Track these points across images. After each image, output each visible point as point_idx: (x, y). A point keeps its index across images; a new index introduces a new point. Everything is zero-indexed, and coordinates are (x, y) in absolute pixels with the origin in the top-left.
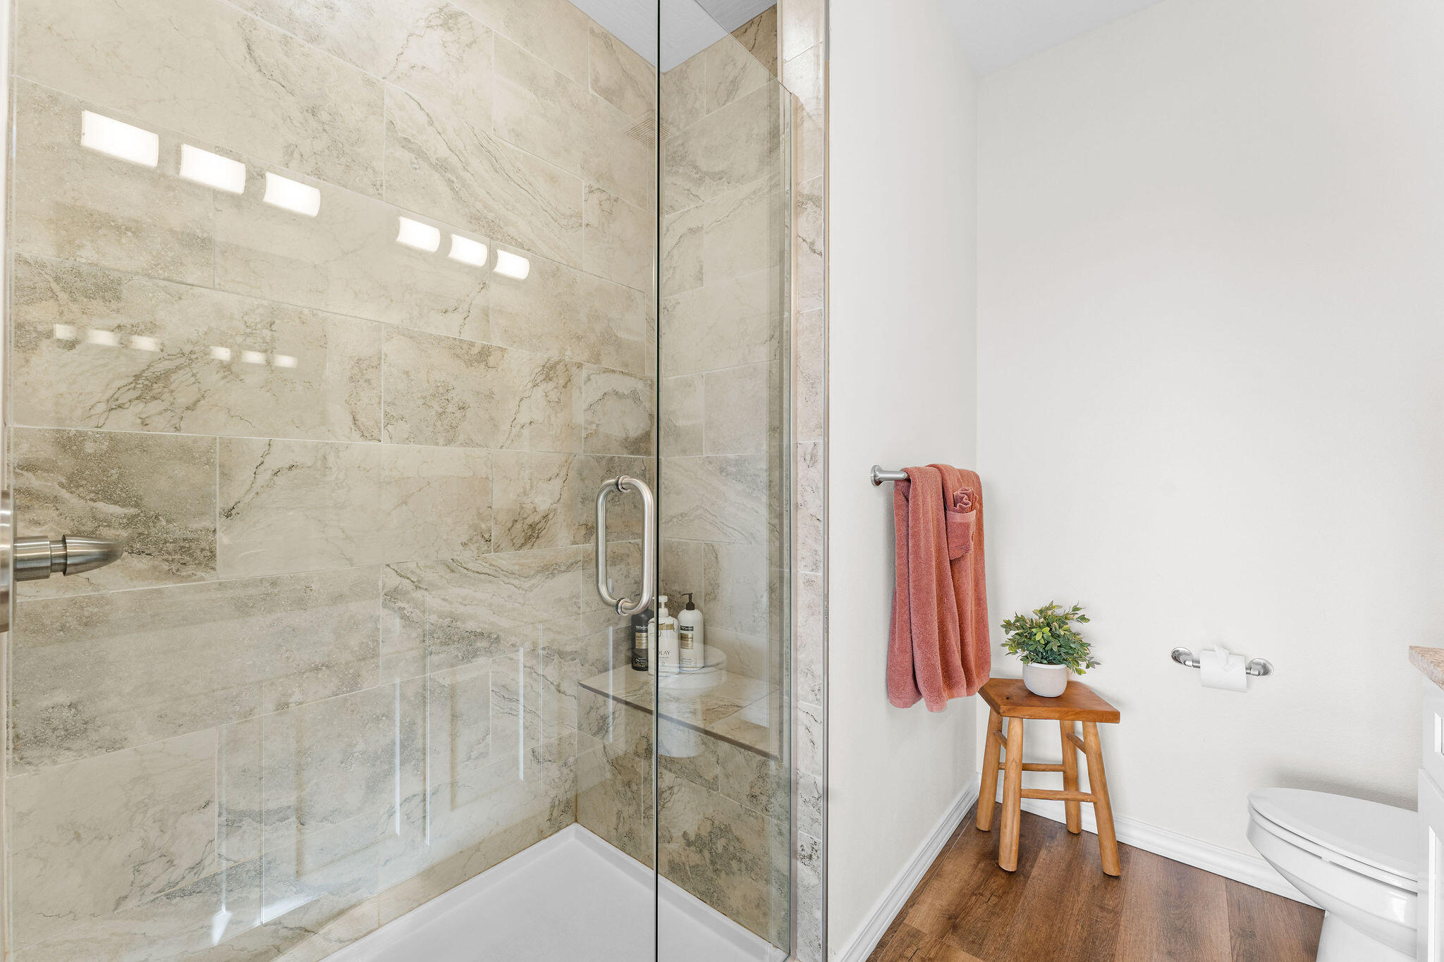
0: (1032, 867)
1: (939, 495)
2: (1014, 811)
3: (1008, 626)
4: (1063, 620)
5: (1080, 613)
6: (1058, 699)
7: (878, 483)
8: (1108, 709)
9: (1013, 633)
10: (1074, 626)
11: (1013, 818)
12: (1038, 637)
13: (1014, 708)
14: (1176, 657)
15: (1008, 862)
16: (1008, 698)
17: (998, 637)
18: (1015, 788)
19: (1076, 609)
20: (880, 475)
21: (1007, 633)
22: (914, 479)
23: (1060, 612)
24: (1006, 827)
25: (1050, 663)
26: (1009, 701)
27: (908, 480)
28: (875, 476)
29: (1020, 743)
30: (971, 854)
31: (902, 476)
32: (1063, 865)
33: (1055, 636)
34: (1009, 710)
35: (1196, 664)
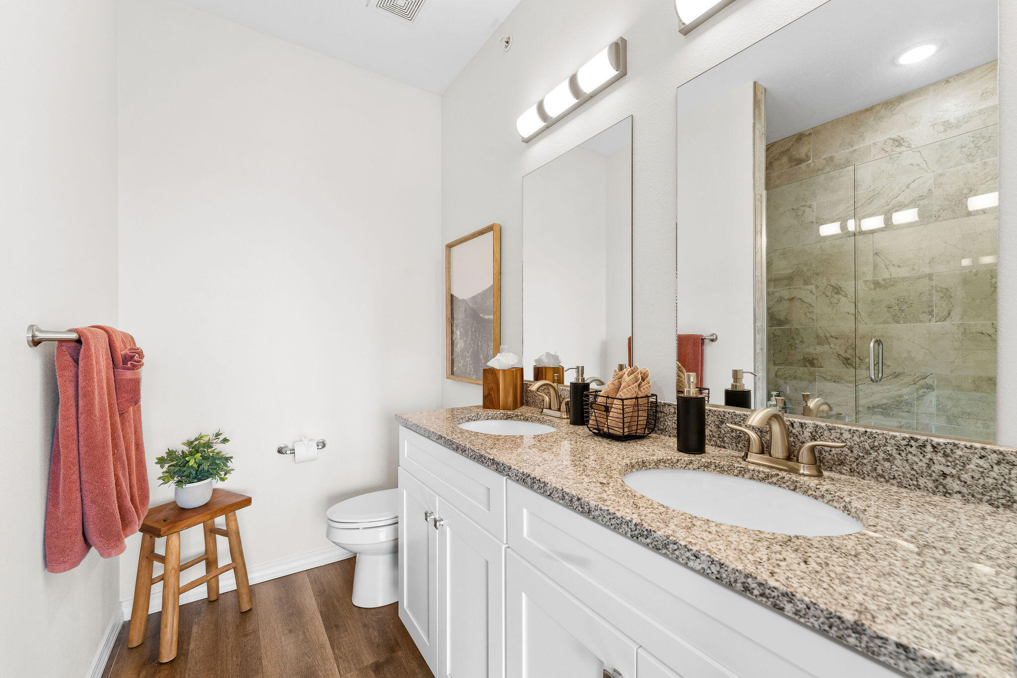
0: (189, 644)
1: (108, 354)
2: (174, 609)
3: (161, 461)
4: (208, 445)
5: (221, 437)
6: (206, 506)
7: (36, 343)
8: (242, 499)
9: (167, 466)
10: (218, 447)
11: (173, 615)
12: (192, 463)
13: (173, 526)
14: (280, 451)
15: (168, 653)
16: (165, 521)
17: (154, 472)
18: (174, 591)
19: (218, 435)
20: (40, 335)
21: (162, 467)
22: (87, 339)
23: (206, 439)
24: (166, 627)
25: (200, 480)
26: (167, 522)
27: (79, 341)
28: (33, 336)
29: (178, 553)
30: (130, 672)
31: (74, 336)
32: (212, 627)
33: (204, 458)
34: (169, 529)
35: (293, 452)
